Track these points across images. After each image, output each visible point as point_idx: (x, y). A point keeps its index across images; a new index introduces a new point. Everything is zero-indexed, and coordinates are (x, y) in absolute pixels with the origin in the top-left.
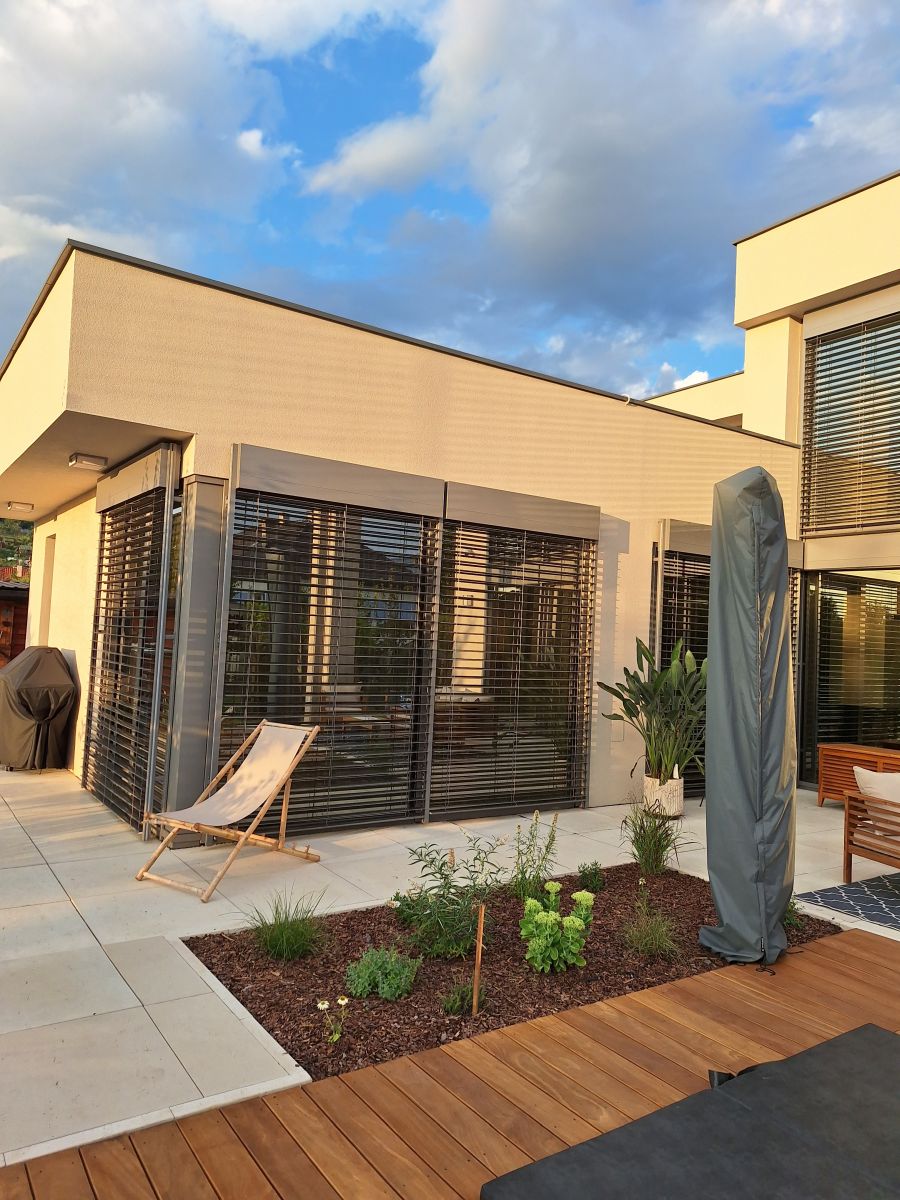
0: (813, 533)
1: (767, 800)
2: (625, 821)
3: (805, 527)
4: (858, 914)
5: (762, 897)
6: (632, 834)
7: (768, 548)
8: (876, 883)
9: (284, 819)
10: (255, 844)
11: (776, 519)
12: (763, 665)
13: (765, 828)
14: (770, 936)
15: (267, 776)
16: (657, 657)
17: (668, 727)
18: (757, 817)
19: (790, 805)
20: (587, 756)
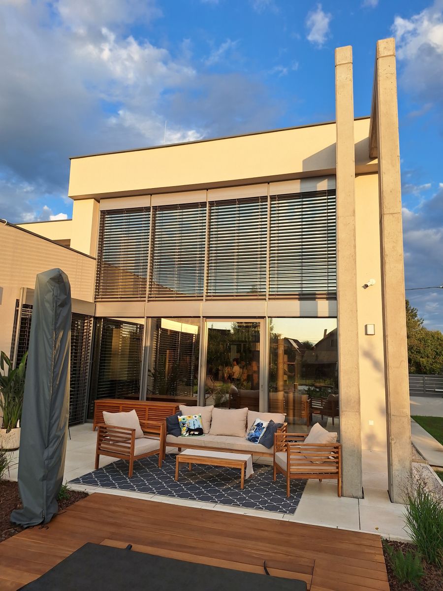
0: (100, 300)
1: (52, 436)
3: (97, 297)
4: (98, 485)
5: (45, 488)
7: (61, 309)
8: (110, 467)
11: (66, 295)
12: (55, 366)
13: (50, 450)
14: (48, 508)
16: (14, 362)
17: (14, 400)
18: (46, 446)
19: (63, 437)
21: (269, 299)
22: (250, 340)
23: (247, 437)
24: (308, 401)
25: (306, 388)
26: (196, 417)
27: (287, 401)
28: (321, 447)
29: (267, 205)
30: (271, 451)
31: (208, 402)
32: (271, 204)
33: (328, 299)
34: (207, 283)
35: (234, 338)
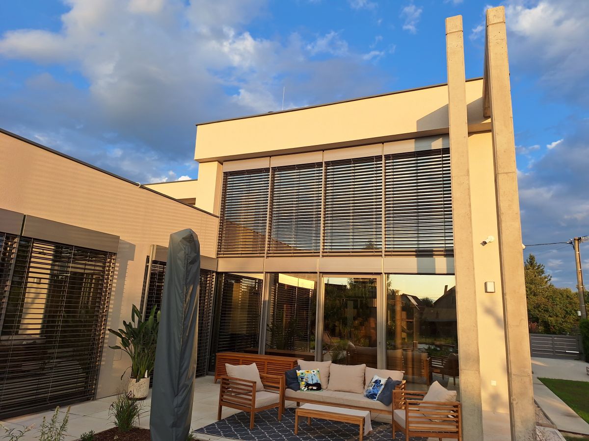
0: (222, 256)
1: (181, 385)
2: (112, 405)
3: (219, 253)
4: (221, 435)
5: (174, 434)
6: (116, 412)
7: (191, 266)
8: (231, 419)
11: (195, 253)
12: (185, 319)
13: (180, 399)
16: (143, 315)
17: (144, 351)
18: (176, 395)
19: (191, 386)
20: (98, 370)
21: (385, 255)
22: (367, 296)
23: (365, 394)
24: (428, 359)
25: (426, 347)
26: (314, 372)
27: (406, 359)
28: (440, 406)
29: (381, 164)
30: (390, 408)
31: (325, 357)
32: (386, 163)
33: (445, 256)
34: (324, 240)
35: (351, 293)
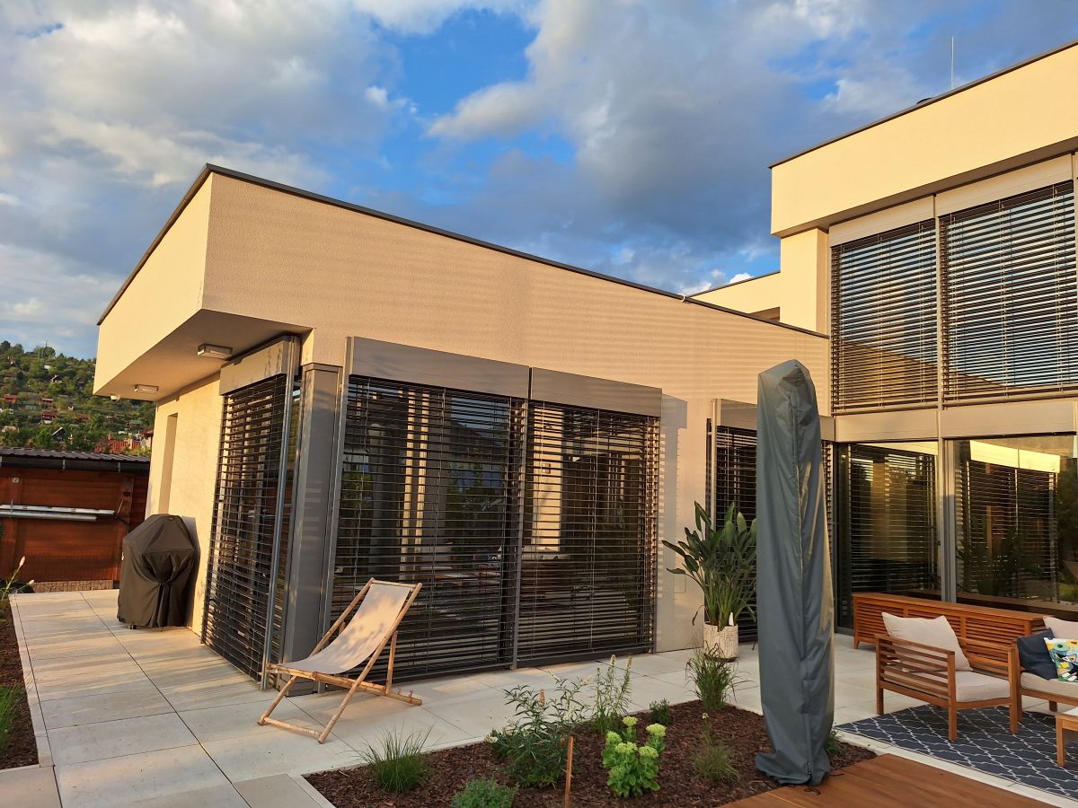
0: (843, 411)
1: (810, 641)
2: (689, 663)
3: (835, 406)
4: (890, 741)
5: (807, 724)
6: (695, 675)
7: (804, 428)
8: (905, 714)
9: (390, 667)
10: (365, 690)
11: (810, 403)
12: (804, 524)
14: (816, 760)
15: (376, 629)
16: (713, 518)
17: (723, 579)
18: (802, 658)
19: (829, 645)
20: (654, 606)
